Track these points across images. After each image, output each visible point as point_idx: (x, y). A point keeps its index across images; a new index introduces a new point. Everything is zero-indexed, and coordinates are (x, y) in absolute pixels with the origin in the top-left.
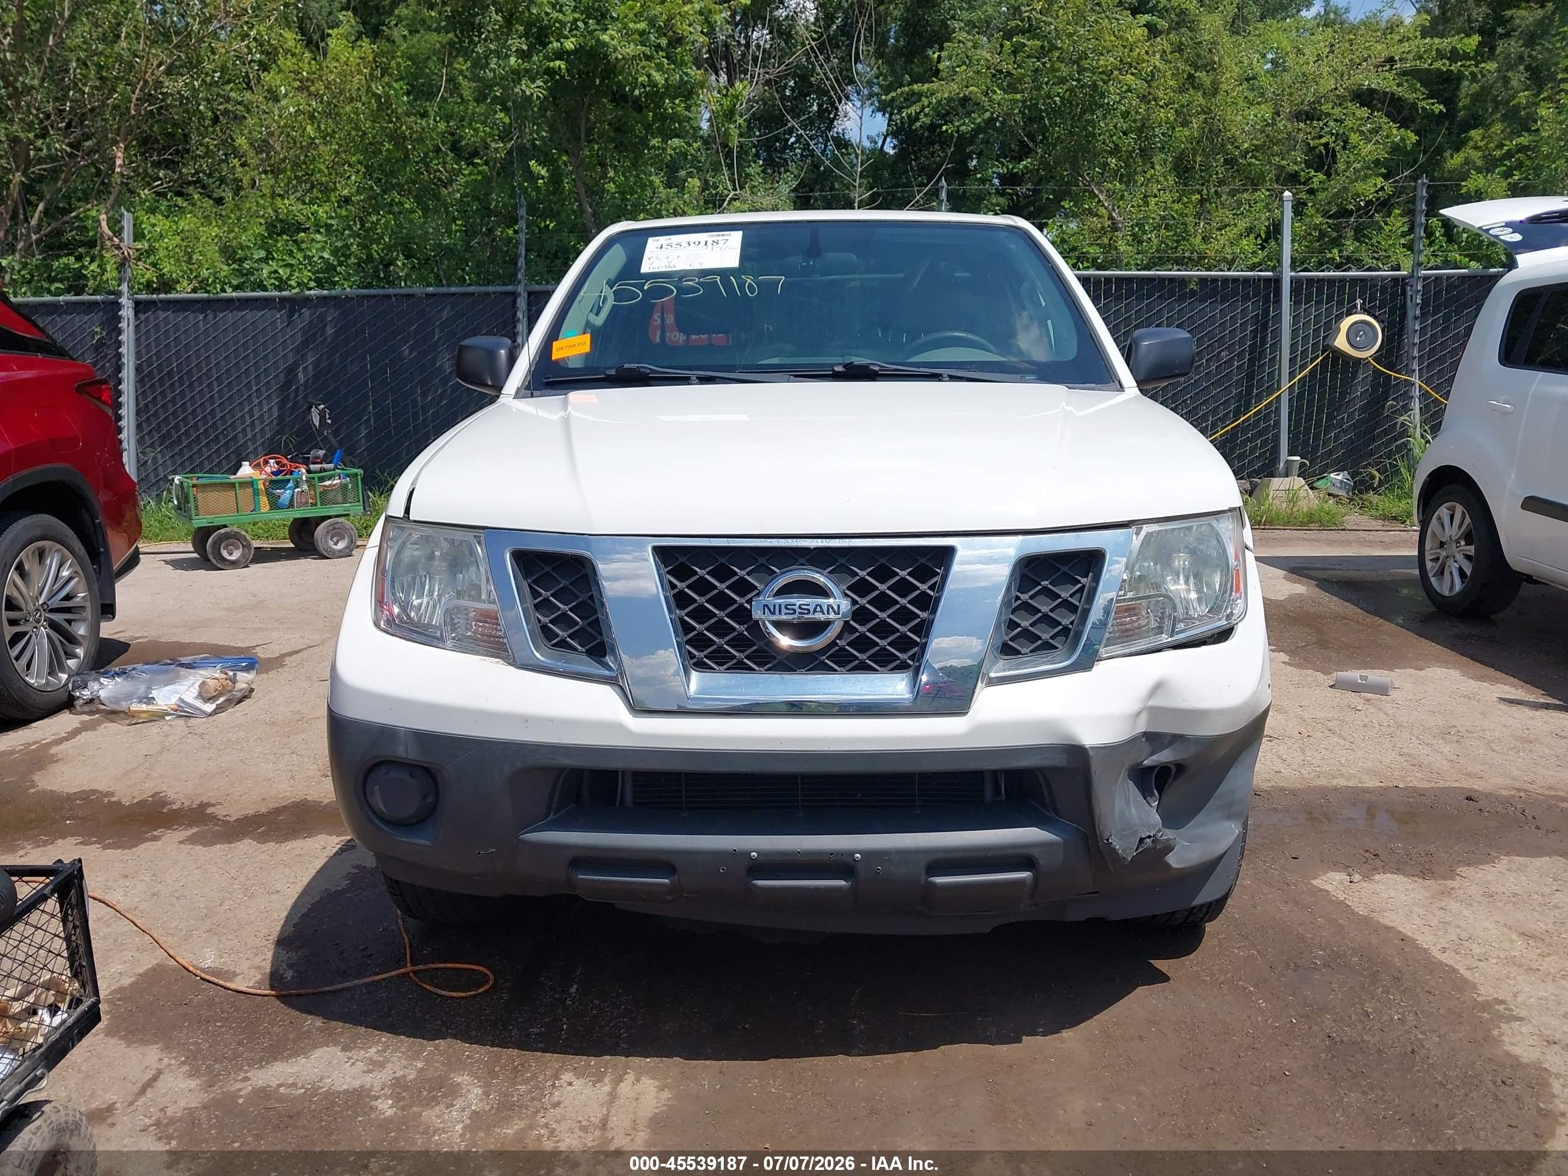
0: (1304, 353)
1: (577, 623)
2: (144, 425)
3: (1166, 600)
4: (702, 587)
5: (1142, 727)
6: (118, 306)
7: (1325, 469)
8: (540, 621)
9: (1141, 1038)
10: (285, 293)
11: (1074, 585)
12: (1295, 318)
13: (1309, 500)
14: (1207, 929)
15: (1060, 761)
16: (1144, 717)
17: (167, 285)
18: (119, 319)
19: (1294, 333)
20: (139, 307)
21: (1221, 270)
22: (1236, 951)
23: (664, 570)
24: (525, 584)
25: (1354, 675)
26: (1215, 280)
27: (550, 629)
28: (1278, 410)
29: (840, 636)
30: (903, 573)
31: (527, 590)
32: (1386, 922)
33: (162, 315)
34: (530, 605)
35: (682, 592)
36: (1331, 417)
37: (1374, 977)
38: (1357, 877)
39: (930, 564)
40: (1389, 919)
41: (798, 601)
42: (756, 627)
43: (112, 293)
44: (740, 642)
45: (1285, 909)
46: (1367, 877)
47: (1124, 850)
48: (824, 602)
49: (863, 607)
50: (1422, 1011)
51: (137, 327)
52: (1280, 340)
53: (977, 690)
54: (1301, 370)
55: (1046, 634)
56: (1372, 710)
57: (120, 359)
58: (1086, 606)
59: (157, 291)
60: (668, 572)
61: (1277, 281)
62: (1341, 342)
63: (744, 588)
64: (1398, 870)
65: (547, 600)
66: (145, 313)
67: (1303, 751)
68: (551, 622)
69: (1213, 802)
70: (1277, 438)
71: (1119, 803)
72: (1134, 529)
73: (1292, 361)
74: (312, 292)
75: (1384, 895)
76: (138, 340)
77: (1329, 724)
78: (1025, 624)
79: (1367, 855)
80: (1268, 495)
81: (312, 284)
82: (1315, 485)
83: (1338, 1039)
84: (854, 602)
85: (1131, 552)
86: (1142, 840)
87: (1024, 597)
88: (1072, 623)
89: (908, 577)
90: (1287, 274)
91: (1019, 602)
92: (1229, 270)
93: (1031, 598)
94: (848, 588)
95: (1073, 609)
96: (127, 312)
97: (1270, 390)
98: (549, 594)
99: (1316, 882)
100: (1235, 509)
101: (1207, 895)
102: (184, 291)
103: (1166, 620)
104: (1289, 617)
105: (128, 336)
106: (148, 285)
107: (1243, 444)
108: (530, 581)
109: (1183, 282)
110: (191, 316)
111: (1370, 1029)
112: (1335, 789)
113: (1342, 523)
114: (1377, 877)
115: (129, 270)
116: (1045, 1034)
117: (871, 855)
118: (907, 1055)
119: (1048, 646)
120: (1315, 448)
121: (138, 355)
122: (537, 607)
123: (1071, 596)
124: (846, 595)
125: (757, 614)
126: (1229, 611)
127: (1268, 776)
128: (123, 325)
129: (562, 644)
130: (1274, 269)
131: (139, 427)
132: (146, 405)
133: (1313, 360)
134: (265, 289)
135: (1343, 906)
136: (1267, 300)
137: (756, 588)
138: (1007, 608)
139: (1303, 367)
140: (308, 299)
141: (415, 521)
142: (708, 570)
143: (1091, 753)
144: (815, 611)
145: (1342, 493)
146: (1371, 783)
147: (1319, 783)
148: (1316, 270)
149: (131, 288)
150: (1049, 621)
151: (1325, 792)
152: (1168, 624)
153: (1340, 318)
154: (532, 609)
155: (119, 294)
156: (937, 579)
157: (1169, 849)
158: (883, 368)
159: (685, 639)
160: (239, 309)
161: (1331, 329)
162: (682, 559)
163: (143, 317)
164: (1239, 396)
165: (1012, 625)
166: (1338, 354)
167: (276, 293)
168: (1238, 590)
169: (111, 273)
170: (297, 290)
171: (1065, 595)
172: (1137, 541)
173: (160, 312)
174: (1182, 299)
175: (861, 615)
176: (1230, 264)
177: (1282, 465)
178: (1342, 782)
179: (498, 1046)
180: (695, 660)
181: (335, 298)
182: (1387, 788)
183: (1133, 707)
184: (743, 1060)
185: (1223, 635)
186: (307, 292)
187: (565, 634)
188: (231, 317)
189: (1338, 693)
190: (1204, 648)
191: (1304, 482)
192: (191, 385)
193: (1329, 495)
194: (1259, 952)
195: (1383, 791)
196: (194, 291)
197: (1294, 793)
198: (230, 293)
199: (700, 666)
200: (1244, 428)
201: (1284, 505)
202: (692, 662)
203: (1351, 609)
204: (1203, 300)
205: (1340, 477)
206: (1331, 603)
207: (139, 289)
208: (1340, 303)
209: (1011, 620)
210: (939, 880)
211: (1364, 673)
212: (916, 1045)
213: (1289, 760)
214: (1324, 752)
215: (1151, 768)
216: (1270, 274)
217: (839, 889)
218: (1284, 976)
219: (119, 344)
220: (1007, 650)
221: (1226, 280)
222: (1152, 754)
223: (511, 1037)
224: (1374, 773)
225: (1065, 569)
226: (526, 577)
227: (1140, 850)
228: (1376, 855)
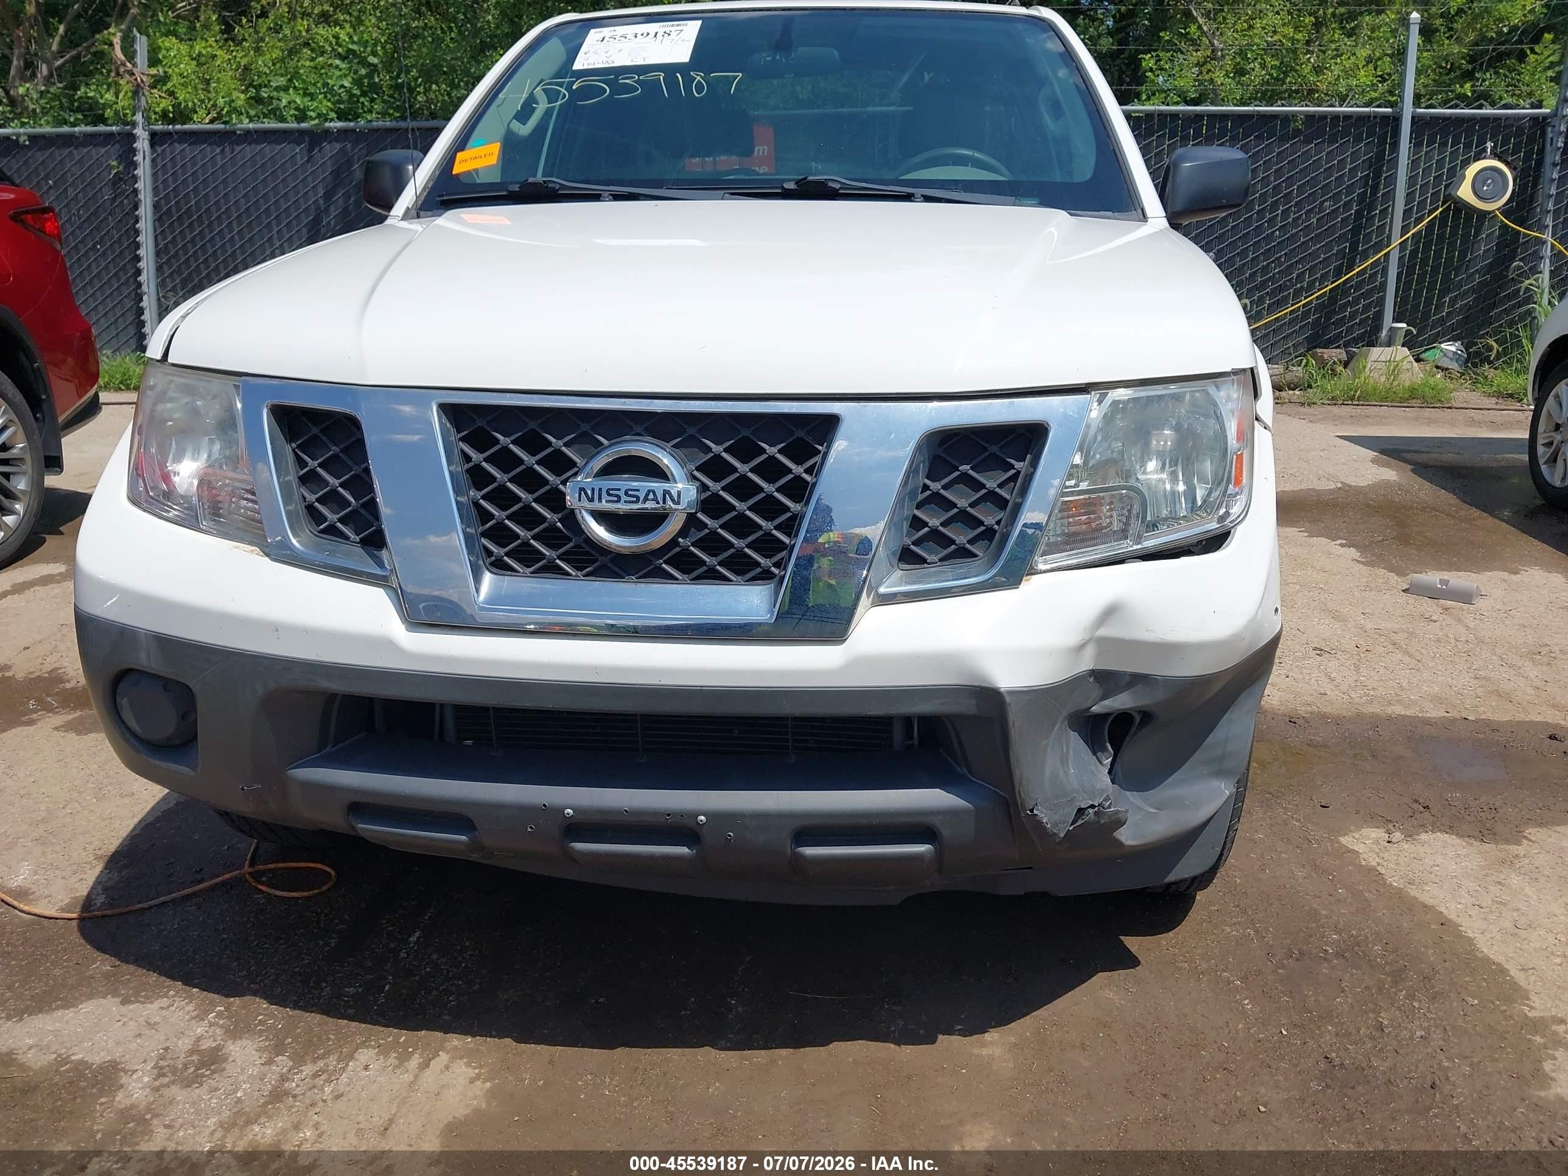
0: (1421, 205)
1: (349, 504)
2: (165, 267)
3: (1132, 494)
4: (506, 460)
5: (1087, 663)
6: (131, 138)
7: (1435, 339)
8: (305, 498)
9: (1083, 1047)
10: (304, 125)
11: (1006, 471)
12: (1414, 164)
13: (1412, 373)
14: (1198, 897)
15: (968, 706)
16: (1090, 652)
17: (182, 115)
18: (134, 152)
19: (1412, 181)
20: (156, 139)
21: (1332, 106)
22: (1228, 929)
23: (454, 436)
24: (288, 450)
25: (1433, 577)
26: (1323, 117)
27: (316, 509)
28: (1385, 271)
29: (683, 532)
30: (771, 450)
31: (290, 458)
32: (1426, 899)
33: (178, 148)
34: (292, 477)
35: (478, 467)
36: (1446, 279)
37: (1398, 976)
38: (1397, 836)
39: (809, 439)
40: (1430, 895)
41: (624, 483)
42: (571, 518)
43: (126, 124)
44: (551, 537)
45: (1300, 874)
46: (1409, 836)
47: (1056, 824)
48: (658, 486)
49: (716, 495)
50: (1454, 1027)
51: (153, 160)
52: (1394, 189)
53: (860, 610)
54: (1416, 224)
55: (961, 537)
56: (1449, 621)
57: (137, 195)
58: (1019, 500)
59: (172, 121)
60: (462, 439)
61: (1395, 121)
62: (1465, 192)
63: (562, 465)
64: (1451, 829)
65: (313, 472)
66: (161, 146)
67: (1357, 668)
68: (318, 500)
69: (1199, 755)
70: (1381, 302)
71: (1051, 763)
72: (1095, 395)
73: (1407, 213)
74: (332, 124)
75: (1428, 861)
76: (155, 175)
77: (1395, 637)
78: (934, 522)
79: (1415, 806)
80: (1364, 367)
81: (333, 115)
82: (1423, 356)
83: (1337, 1061)
84: (704, 487)
85: (1088, 426)
86: (1081, 811)
87: (935, 486)
88: (998, 523)
89: (779, 456)
90: (1408, 111)
91: (928, 493)
92: (1341, 106)
93: (945, 487)
94: (697, 469)
95: (1002, 503)
96: (142, 144)
97: (1378, 246)
98: (316, 463)
99: (1345, 840)
100: (1244, 370)
101: (1184, 869)
102: (201, 122)
103: (1133, 520)
104: (1368, 506)
105: (144, 171)
106: (164, 115)
107: (1343, 307)
108: (294, 445)
109: (1286, 118)
110: (208, 149)
111: (1381, 1050)
112: (1389, 719)
113: (1449, 400)
114: (1424, 837)
115: (143, 98)
116: (965, 1033)
117: (718, 818)
118: (784, 1052)
119: (964, 553)
120: (1427, 314)
121: (155, 190)
122: (304, 480)
123: (1000, 486)
124: (695, 478)
125: (571, 500)
126: (1222, 511)
127: (1310, 699)
128: (138, 158)
129: (331, 531)
130: (1392, 105)
131: (159, 269)
132: (166, 246)
133: (1431, 212)
134: (283, 119)
135: (1373, 875)
136: (1382, 141)
137: (574, 464)
138: (911, 499)
139: (1419, 220)
140: (327, 132)
141: (174, 365)
142: (513, 437)
143: (1008, 699)
144: (646, 499)
145: (1454, 366)
146: (1434, 712)
147: (1375, 709)
148: (1442, 108)
149: (147, 119)
150: (967, 519)
151: (1376, 722)
152: (1135, 526)
153: (1466, 163)
154: (295, 483)
155: (134, 124)
156: (817, 459)
157: (1119, 823)
158: (844, 186)
159: (481, 529)
160: (257, 142)
161: (1455, 175)
162: (480, 423)
163: (159, 150)
164: (1341, 253)
165: (917, 523)
166: (1460, 207)
167: (295, 125)
168: (1238, 482)
169: (123, 102)
170: (316, 121)
171: (991, 484)
172: (1096, 413)
173: (177, 145)
174: (1283, 139)
175: (711, 505)
176: (1342, 100)
177: (1384, 332)
178: (1399, 710)
179: (301, 1008)
180: (493, 558)
181: (353, 131)
182: (1453, 721)
183: (1073, 638)
184: (583, 1047)
185: (1214, 542)
186: (327, 124)
187: (335, 517)
188: (249, 151)
189: (1411, 598)
190: (1184, 560)
191: (1408, 353)
192: (210, 224)
193: (1437, 367)
194: (1257, 931)
195: (1448, 724)
196: (212, 122)
197: (1338, 721)
198: (246, 124)
199: (499, 566)
200: (1342, 290)
201: (1383, 379)
202: (489, 560)
203: (1445, 498)
204: (1308, 141)
205: (1453, 349)
206: (1424, 491)
207: (156, 120)
208: (1468, 146)
209: (915, 516)
210: (809, 851)
211: (1446, 575)
212: (798, 1039)
213: (1339, 680)
214: (1382, 671)
215: (1102, 717)
216: (1390, 110)
217: (679, 858)
218: (1283, 967)
219: (135, 179)
220: (908, 557)
221: (1336, 117)
222: (1104, 697)
223: (319, 998)
224: (1437, 700)
225: (994, 449)
226: (290, 439)
227: (1080, 822)
228: (1426, 807)
